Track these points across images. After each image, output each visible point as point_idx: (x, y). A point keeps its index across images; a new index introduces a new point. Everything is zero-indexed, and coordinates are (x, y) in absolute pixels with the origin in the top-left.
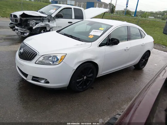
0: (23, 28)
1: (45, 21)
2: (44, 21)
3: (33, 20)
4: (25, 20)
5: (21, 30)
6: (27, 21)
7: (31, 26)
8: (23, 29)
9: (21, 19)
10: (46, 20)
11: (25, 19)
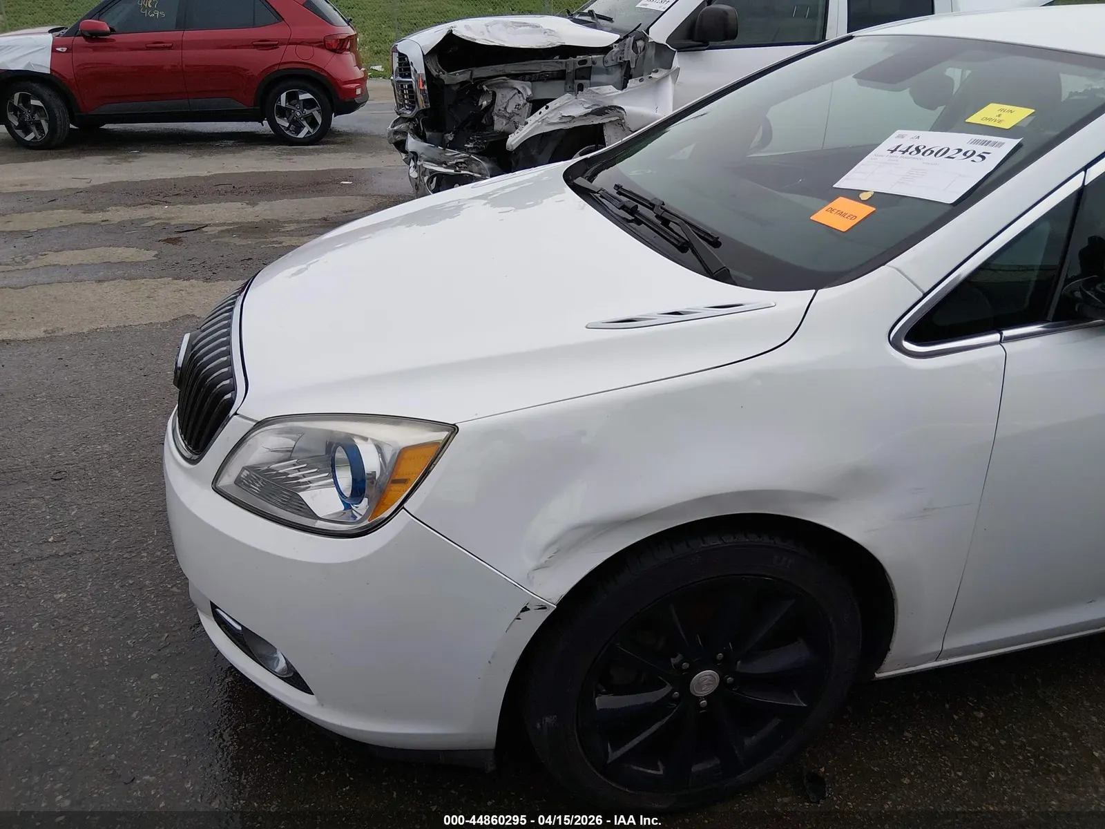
0: (453, 145)
1: (603, 78)
2: (594, 78)
3: (518, 84)
4: (462, 83)
5: (440, 164)
6: (472, 90)
7: (500, 125)
8: (450, 153)
9: (438, 78)
10: (607, 71)
11: (460, 76)
